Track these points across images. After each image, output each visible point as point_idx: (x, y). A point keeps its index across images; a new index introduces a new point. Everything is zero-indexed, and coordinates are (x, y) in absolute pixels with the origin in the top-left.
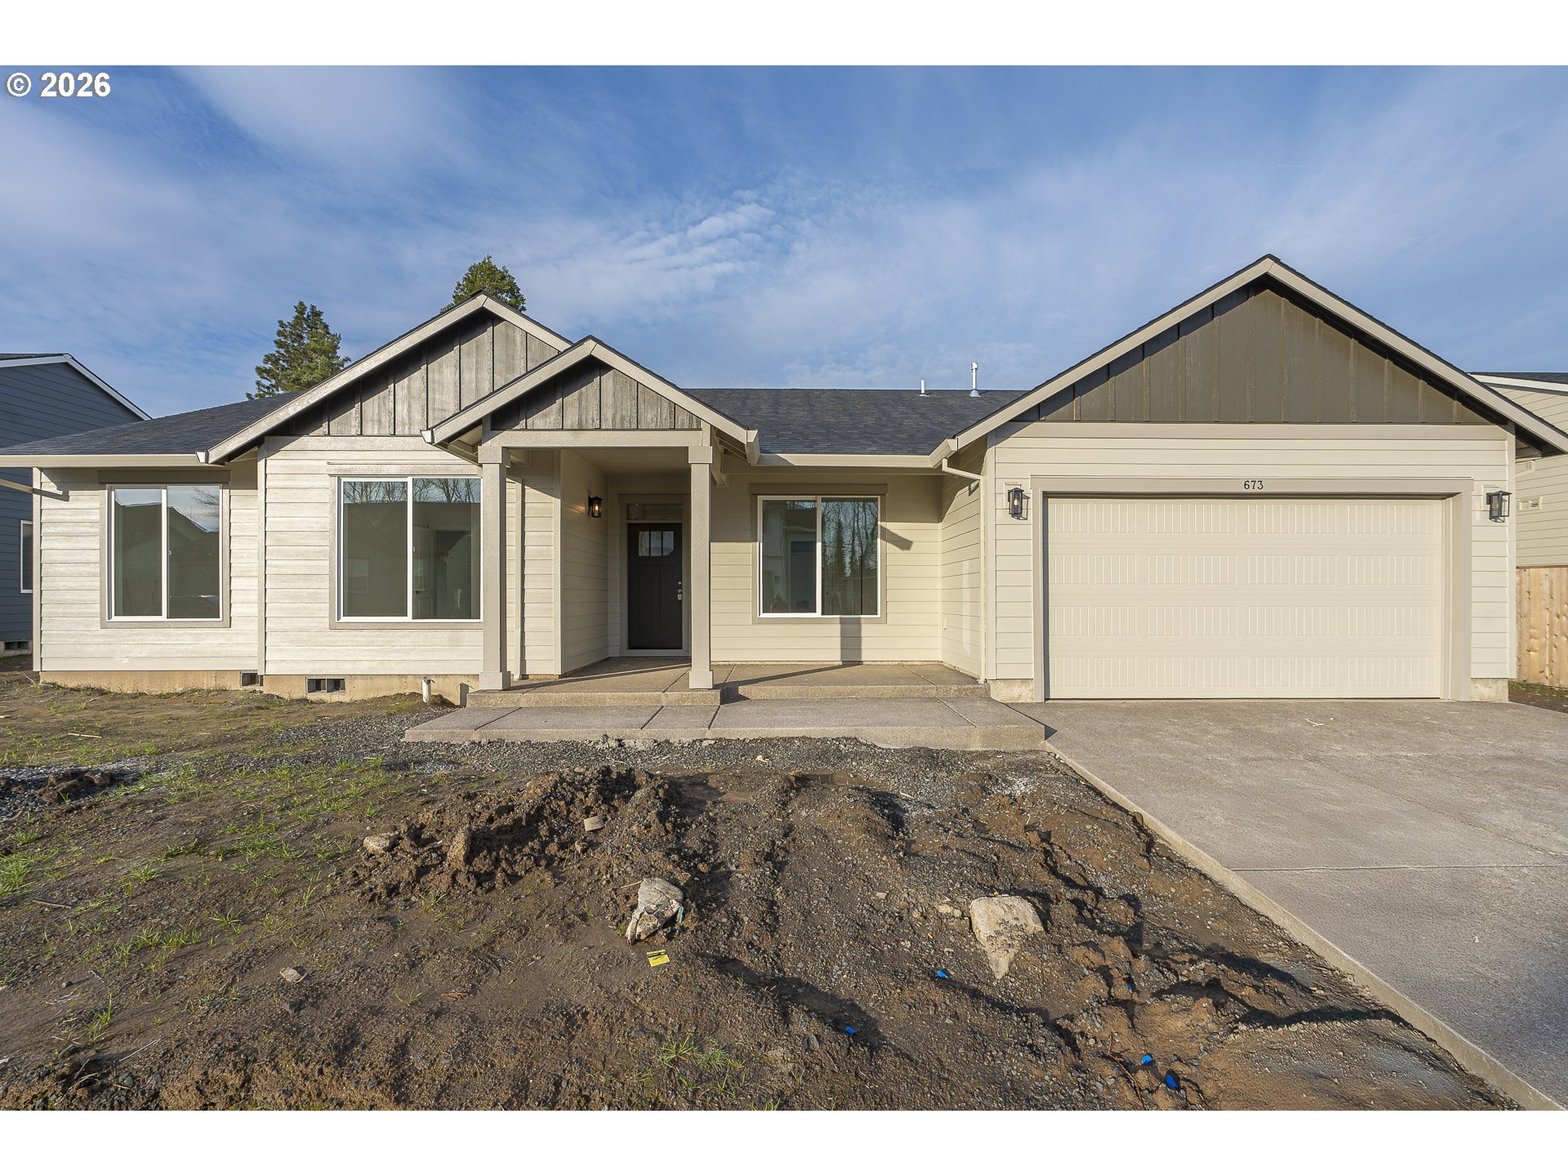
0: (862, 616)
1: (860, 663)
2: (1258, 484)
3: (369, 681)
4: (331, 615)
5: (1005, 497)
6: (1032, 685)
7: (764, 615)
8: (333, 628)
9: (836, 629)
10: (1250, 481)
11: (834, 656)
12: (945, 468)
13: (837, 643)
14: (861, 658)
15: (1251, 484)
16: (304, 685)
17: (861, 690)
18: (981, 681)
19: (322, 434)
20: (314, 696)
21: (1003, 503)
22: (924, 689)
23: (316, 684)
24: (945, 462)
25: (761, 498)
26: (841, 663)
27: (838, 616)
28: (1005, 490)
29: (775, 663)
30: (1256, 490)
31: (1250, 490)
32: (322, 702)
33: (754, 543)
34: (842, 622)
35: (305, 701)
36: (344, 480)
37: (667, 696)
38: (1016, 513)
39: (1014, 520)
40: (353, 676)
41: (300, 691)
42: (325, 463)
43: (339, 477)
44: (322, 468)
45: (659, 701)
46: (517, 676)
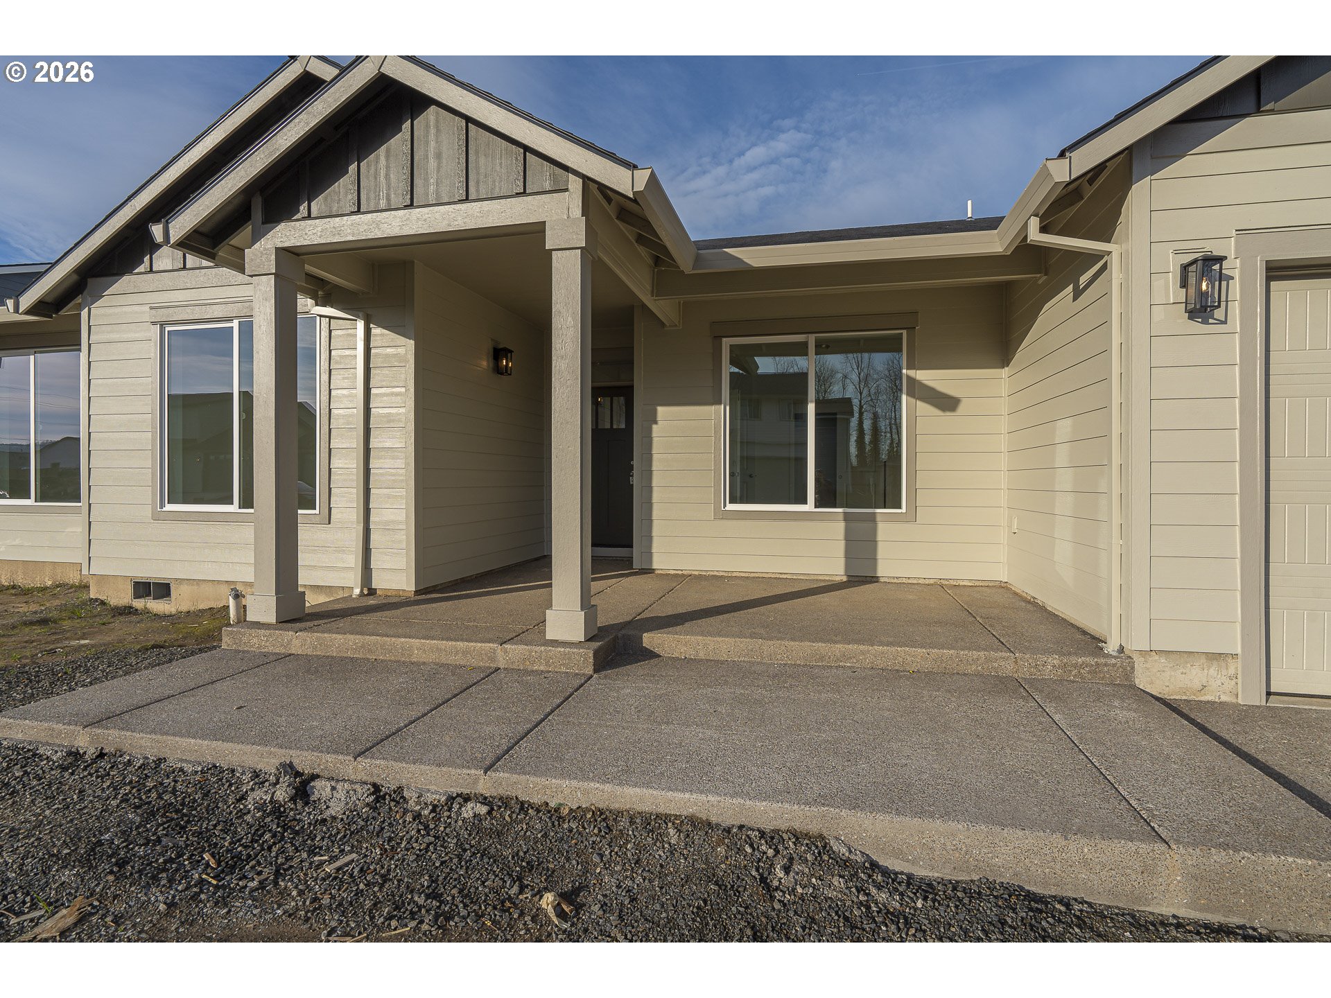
0: (878, 511)
1: (874, 579)
3: (196, 587)
4: (154, 501)
5: (1173, 278)
6: (1233, 667)
7: (730, 507)
8: (157, 517)
9: (841, 526)
11: (834, 567)
12: (1035, 235)
13: (838, 549)
14: (876, 573)
16: (129, 590)
17: (863, 653)
18: (1111, 647)
19: (143, 270)
20: (139, 604)
21: (1170, 290)
22: (987, 660)
23: (143, 588)
24: (1034, 223)
25: (727, 343)
26: (845, 579)
27: (840, 510)
28: (1173, 265)
29: (747, 575)
32: (146, 611)
33: (717, 407)
34: (847, 517)
35: (128, 611)
36: (168, 329)
37: (506, 652)
38: (1201, 310)
39: (1196, 326)
40: (180, 581)
41: (122, 596)
42: (146, 308)
43: (161, 325)
44: (145, 313)
45: (493, 659)
46: (357, 591)
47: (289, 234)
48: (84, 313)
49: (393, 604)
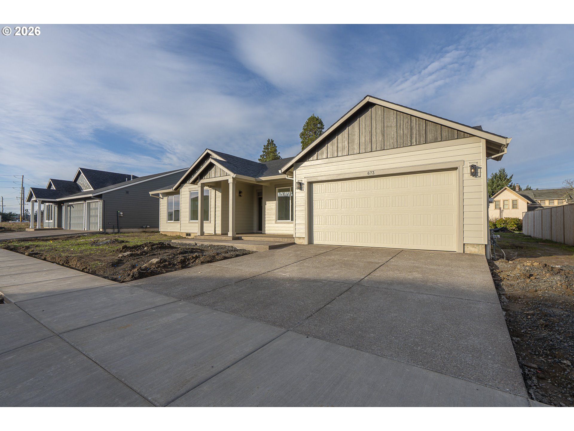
2: (372, 173)
3: (194, 234)
4: (189, 220)
6: (305, 239)
7: (278, 221)
8: (189, 223)
10: (370, 172)
15: (370, 173)
16: (185, 234)
20: (186, 237)
23: (187, 234)
25: (277, 189)
30: (372, 175)
31: (370, 175)
32: (188, 238)
33: (275, 201)
39: (300, 191)
40: (192, 233)
41: (184, 236)
44: (188, 190)
45: (222, 239)
46: (214, 234)
47: (203, 181)
48: (180, 190)
49: (219, 235)
